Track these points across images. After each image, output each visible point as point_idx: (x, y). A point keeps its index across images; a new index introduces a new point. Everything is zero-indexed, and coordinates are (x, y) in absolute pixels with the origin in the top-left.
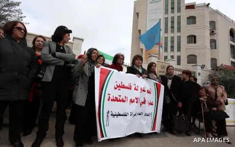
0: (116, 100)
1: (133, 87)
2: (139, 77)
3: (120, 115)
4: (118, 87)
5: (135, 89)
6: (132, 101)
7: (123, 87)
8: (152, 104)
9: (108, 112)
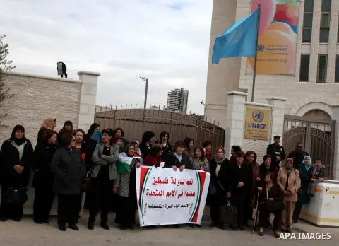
0: (154, 194)
1: (170, 181)
2: (176, 170)
3: (156, 207)
4: (156, 182)
5: (173, 182)
6: (168, 195)
7: (160, 182)
8: (194, 195)
9: (146, 205)
